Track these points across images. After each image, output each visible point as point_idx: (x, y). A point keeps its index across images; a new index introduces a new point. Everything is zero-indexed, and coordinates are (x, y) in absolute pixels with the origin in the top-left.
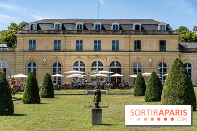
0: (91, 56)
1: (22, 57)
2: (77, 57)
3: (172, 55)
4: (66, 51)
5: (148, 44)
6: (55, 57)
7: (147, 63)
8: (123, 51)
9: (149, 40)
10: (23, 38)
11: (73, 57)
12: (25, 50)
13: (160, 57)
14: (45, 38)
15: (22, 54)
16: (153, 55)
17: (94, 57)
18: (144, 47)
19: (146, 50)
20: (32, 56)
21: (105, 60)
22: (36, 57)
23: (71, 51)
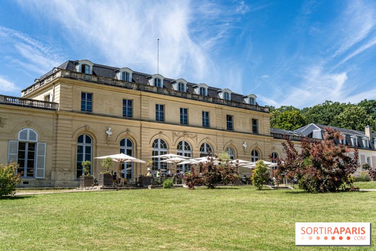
0: (177, 132)
1: (69, 122)
2: (158, 131)
3: (265, 140)
4: (142, 120)
5: (241, 120)
6: (124, 129)
7: (242, 149)
8: (216, 129)
9: (242, 116)
10: (71, 87)
11: (153, 132)
12: (74, 109)
13: (254, 142)
14: (109, 93)
15: (70, 118)
16: (247, 138)
17: (181, 134)
18: (237, 126)
19: (239, 131)
20: (87, 124)
21: (195, 139)
22: (94, 125)
23: (150, 121)
